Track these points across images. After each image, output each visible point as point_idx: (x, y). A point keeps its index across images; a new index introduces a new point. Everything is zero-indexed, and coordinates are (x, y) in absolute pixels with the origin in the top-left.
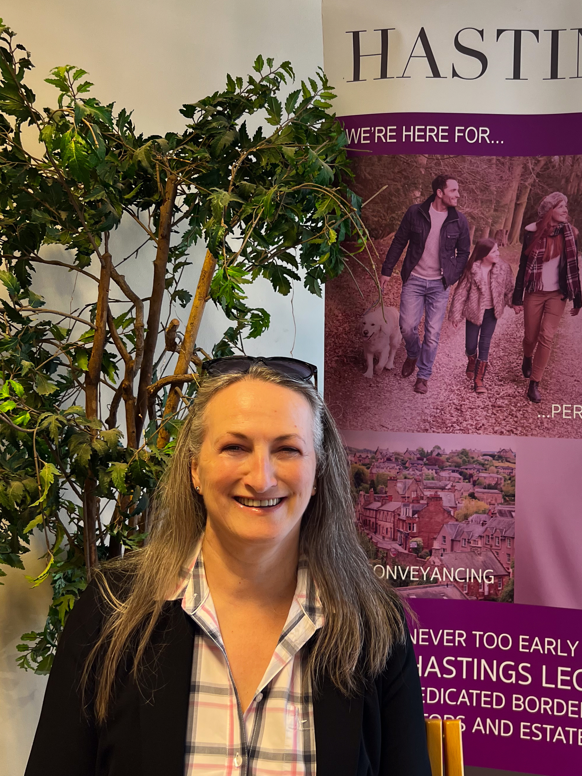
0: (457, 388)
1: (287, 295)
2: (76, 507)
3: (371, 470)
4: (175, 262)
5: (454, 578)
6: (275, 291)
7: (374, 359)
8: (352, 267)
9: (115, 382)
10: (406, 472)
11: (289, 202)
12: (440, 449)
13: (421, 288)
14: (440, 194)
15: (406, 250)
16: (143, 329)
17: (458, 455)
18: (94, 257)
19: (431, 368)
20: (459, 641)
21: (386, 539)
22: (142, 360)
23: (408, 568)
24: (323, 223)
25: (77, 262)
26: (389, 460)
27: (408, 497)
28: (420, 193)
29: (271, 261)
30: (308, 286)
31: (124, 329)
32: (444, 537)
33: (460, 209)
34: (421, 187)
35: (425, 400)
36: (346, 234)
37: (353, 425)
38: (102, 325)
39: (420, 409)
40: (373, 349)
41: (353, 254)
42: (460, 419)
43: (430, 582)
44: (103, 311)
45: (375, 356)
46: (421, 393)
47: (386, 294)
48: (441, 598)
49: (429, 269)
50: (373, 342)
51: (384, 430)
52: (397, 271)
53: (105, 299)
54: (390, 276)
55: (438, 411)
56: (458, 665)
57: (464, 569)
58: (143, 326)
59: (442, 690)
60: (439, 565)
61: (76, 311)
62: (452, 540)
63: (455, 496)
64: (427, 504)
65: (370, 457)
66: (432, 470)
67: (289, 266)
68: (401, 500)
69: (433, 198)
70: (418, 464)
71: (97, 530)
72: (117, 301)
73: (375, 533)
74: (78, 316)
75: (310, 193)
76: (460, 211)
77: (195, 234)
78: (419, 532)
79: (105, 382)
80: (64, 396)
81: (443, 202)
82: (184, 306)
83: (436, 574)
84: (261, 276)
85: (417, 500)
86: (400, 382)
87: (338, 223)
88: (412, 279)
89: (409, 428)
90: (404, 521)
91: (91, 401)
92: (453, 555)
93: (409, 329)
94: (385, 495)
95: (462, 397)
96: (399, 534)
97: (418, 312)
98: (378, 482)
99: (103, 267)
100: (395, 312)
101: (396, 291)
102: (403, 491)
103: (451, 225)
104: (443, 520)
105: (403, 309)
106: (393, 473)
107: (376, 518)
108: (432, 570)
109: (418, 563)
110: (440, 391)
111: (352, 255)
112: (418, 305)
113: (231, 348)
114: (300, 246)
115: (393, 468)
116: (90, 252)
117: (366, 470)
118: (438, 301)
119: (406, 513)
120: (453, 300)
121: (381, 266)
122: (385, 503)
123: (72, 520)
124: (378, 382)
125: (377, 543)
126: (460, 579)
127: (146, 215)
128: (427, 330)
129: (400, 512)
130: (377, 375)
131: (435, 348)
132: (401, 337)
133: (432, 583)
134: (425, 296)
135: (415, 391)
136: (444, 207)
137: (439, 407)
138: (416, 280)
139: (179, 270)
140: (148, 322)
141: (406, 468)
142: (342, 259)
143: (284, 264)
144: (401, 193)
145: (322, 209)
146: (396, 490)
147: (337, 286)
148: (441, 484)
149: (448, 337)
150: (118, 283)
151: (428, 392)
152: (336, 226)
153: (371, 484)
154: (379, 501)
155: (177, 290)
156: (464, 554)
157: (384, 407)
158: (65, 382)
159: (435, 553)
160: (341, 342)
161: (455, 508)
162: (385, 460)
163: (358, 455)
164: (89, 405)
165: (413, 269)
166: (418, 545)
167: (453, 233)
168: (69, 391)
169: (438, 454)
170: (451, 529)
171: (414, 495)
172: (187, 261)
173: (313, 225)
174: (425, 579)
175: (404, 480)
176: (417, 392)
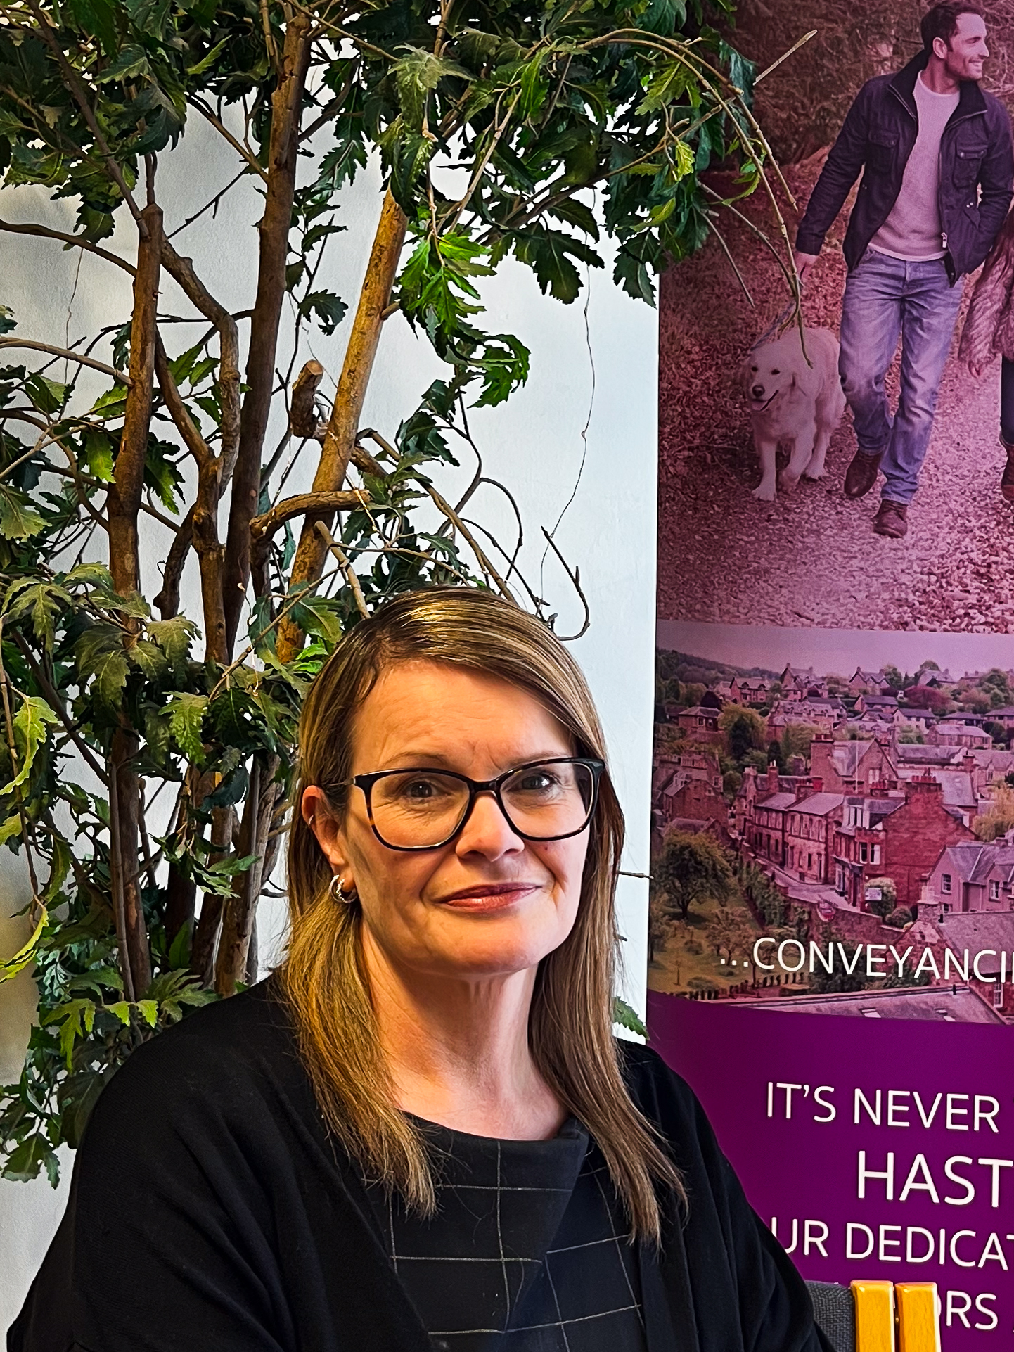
0: (979, 524)
1: (571, 301)
2: (90, 799)
3: (771, 718)
4: (306, 225)
5: (971, 972)
6: (544, 293)
7: (778, 455)
8: (726, 232)
9: (176, 510)
10: (854, 724)
11: (578, 75)
12: (938, 669)
13: (892, 282)
14: (940, 50)
15: (855, 189)
16: (238, 386)
17: (981, 685)
18: (122, 215)
19: (915, 476)
20: (983, 1121)
21: (807, 880)
22: (236, 457)
23: (860, 946)
24: (661, 126)
25: (82, 228)
26: (814, 694)
27: (860, 783)
28: (891, 49)
29: (534, 220)
30: (623, 280)
31: (195, 385)
32: (947, 877)
33: (990, 85)
34: (893, 32)
35: (900, 554)
36: (712, 152)
37: (728, 612)
38: (143, 377)
39: (888, 573)
40: (775, 431)
41: (731, 200)
42: (986, 597)
43: (914, 982)
44: (145, 342)
45: (779, 447)
46: (892, 536)
47: (807, 298)
48: (939, 1018)
49: (912, 236)
50: (774, 414)
51: (803, 625)
52: (835, 241)
53: (149, 315)
54: (817, 253)
55: (933, 578)
56: (981, 1177)
57: (994, 953)
58: (238, 378)
59: (943, 1232)
60: (935, 942)
61: (78, 343)
62: (967, 885)
63: (972, 780)
64: (906, 799)
65: (768, 687)
66: (918, 719)
67: (577, 233)
68: (843, 788)
69: (923, 60)
70: (884, 705)
71: (140, 850)
72: (174, 319)
73: (782, 865)
74: (86, 354)
75: (628, 54)
76: (991, 91)
77: (351, 157)
78: (888, 863)
79: (151, 510)
80: (56, 543)
81: (949, 70)
82: (328, 330)
83: (928, 963)
84: (510, 258)
85: (881, 789)
86: (840, 509)
87: (697, 124)
88: (872, 260)
89: (862, 619)
90: (850, 838)
91: (122, 555)
92: (968, 920)
93: (863, 382)
94: (805, 777)
95: (992, 546)
96: (838, 869)
97: (886, 340)
98: (788, 747)
99: (143, 239)
100: (829, 340)
101: (831, 290)
102: (848, 768)
103: (968, 125)
104: (943, 839)
105: (848, 333)
106: (824, 727)
107: (783, 831)
108: (917, 954)
109: (885, 936)
110: (936, 529)
111: (727, 203)
112: (883, 323)
113: (439, 429)
114: (602, 184)
115: (823, 714)
116: (110, 202)
117: (759, 717)
118: (935, 314)
119: (855, 819)
120: (971, 308)
121: (796, 228)
122: (806, 797)
123: (82, 827)
124: (788, 510)
125: (786, 888)
126: (983, 975)
127: (236, 114)
128: (906, 384)
129: (842, 816)
130: (786, 493)
131: (927, 429)
132: (844, 400)
133: (919, 985)
134: (902, 300)
135: (875, 531)
136: (951, 82)
137: (935, 570)
138: (881, 262)
139: (317, 245)
140: (246, 369)
141: (856, 713)
142: (703, 212)
143: (565, 228)
144: (846, 50)
145: (655, 91)
146: (830, 765)
147: (689, 280)
148: (940, 752)
149: (959, 400)
150: (177, 276)
151: (909, 533)
152: (689, 133)
153: (770, 751)
154: (790, 791)
155: (312, 291)
156: (993, 918)
157: (802, 570)
158: (57, 510)
159: (925, 913)
160: (697, 414)
161: (972, 809)
162: (805, 694)
163: (740, 682)
164: (118, 563)
165: (872, 234)
166: (883, 895)
167: (972, 147)
168: (68, 531)
169: (933, 682)
170: (964, 858)
171: (873, 778)
172: (334, 224)
173: (636, 131)
174: (900, 975)
175: (849, 743)
176: (883, 534)
